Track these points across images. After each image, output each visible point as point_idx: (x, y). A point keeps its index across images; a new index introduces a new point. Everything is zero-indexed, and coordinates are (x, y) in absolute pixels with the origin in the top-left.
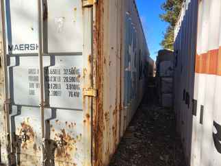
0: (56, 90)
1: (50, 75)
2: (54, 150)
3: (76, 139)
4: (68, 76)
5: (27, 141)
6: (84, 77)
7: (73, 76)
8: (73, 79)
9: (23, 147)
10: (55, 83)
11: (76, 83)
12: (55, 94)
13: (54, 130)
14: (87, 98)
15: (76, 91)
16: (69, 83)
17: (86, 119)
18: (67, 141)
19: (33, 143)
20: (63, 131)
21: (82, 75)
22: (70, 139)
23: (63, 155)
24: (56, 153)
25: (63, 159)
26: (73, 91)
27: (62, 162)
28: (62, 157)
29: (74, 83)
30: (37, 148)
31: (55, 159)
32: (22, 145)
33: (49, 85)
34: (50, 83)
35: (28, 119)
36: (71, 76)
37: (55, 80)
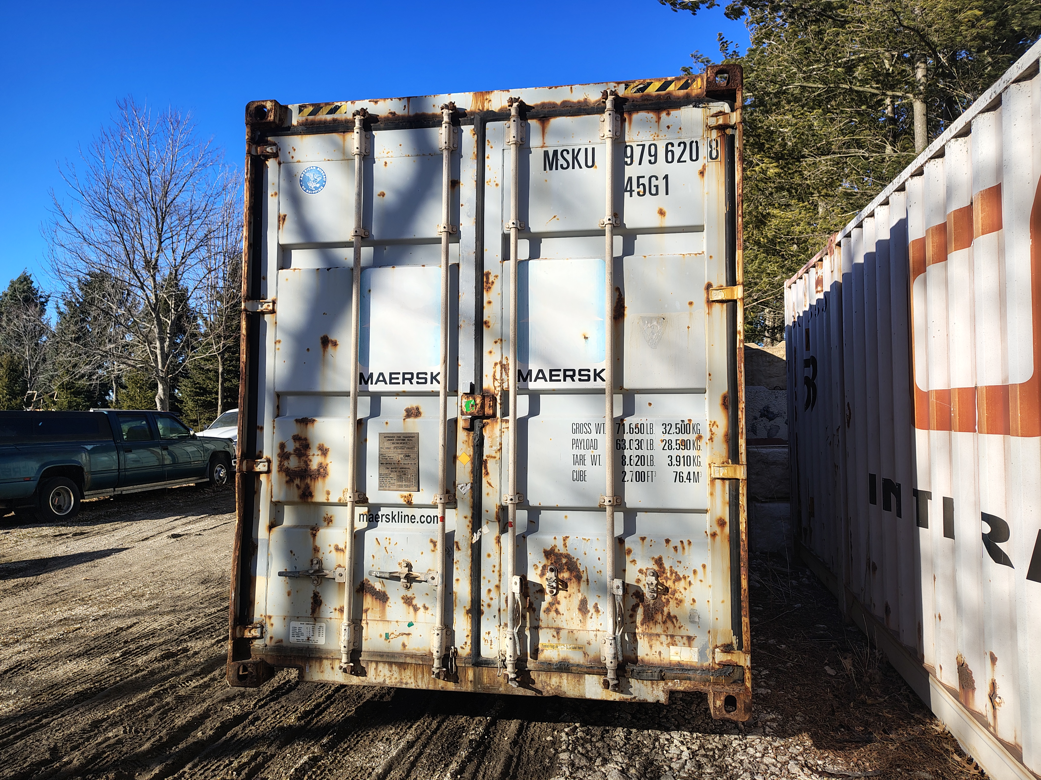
0: (640, 469)
1: (627, 437)
2: (634, 609)
3: (691, 578)
4: (673, 437)
5: (562, 594)
6: (711, 439)
7: (685, 437)
8: (684, 444)
9: (548, 610)
10: (640, 453)
11: (692, 453)
12: (640, 477)
13: (634, 561)
14: (718, 483)
15: (692, 469)
16: (674, 453)
17: (718, 530)
18: (669, 584)
19: (580, 596)
20: (659, 562)
21: (706, 435)
22: (678, 579)
23: (659, 617)
24: (639, 617)
25: (658, 629)
26: (685, 470)
27: (658, 635)
28: (656, 623)
29: (686, 453)
30: (590, 607)
31: (639, 631)
32: (544, 605)
33: (624, 457)
34: (627, 453)
35: (565, 539)
36: (681, 437)
37: (640, 447)
